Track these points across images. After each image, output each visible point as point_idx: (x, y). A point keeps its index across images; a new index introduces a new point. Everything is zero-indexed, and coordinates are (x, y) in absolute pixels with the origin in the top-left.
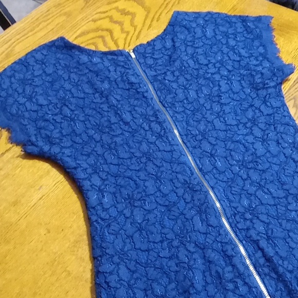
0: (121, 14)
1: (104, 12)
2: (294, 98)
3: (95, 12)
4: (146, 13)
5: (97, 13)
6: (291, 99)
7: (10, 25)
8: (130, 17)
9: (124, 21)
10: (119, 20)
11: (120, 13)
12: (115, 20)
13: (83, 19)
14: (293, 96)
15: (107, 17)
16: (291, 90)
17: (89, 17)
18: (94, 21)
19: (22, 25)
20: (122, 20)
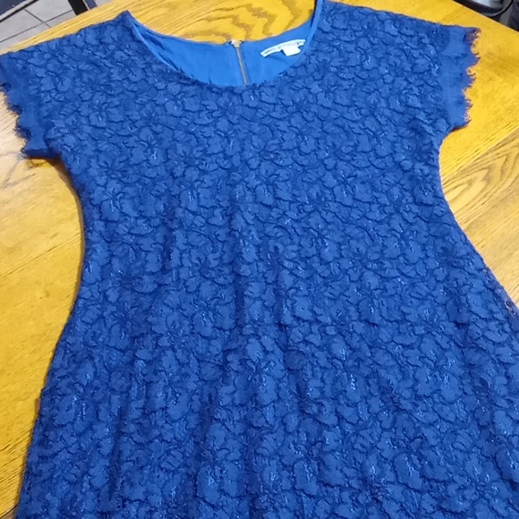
0: (254, 15)
1: (228, 10)
2: (489, 168)
3: (214, 8)
4: (292, 17)
5: (217, 10)
6: (483, 169)
7: (86, 10)
8: (266, 20)
9: (253, 26)
10: (247, 23)
11: (251, 13)
12: (240, 22)
13: (192, 16)
14: (487, 165)
15: (229, 17)
16: (489, 155)
17: (203, 13)
18: (209, 20)
19: (100, 13)
20: (251, 24)
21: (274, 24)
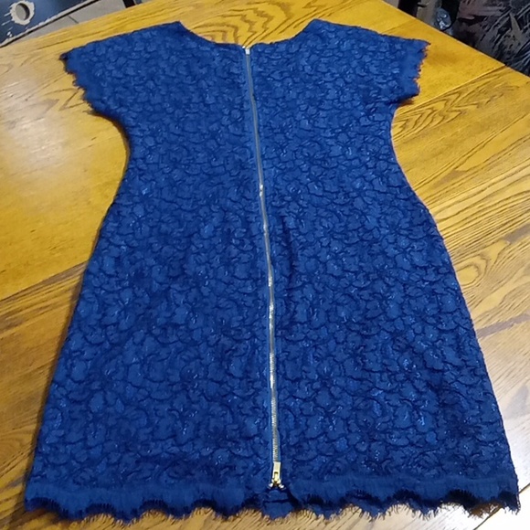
1: (239, 11)
4: (286, 18)
5: (230, 10)
7: (134, 4)
8: (266, 19)
10: (252, 20)
11: (256, 14)
12: (248, 19)
15: (239, 15)
17: (220, 12)
20: (255, 20)
21: (271, 22)
